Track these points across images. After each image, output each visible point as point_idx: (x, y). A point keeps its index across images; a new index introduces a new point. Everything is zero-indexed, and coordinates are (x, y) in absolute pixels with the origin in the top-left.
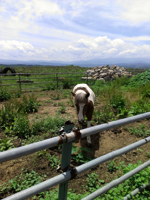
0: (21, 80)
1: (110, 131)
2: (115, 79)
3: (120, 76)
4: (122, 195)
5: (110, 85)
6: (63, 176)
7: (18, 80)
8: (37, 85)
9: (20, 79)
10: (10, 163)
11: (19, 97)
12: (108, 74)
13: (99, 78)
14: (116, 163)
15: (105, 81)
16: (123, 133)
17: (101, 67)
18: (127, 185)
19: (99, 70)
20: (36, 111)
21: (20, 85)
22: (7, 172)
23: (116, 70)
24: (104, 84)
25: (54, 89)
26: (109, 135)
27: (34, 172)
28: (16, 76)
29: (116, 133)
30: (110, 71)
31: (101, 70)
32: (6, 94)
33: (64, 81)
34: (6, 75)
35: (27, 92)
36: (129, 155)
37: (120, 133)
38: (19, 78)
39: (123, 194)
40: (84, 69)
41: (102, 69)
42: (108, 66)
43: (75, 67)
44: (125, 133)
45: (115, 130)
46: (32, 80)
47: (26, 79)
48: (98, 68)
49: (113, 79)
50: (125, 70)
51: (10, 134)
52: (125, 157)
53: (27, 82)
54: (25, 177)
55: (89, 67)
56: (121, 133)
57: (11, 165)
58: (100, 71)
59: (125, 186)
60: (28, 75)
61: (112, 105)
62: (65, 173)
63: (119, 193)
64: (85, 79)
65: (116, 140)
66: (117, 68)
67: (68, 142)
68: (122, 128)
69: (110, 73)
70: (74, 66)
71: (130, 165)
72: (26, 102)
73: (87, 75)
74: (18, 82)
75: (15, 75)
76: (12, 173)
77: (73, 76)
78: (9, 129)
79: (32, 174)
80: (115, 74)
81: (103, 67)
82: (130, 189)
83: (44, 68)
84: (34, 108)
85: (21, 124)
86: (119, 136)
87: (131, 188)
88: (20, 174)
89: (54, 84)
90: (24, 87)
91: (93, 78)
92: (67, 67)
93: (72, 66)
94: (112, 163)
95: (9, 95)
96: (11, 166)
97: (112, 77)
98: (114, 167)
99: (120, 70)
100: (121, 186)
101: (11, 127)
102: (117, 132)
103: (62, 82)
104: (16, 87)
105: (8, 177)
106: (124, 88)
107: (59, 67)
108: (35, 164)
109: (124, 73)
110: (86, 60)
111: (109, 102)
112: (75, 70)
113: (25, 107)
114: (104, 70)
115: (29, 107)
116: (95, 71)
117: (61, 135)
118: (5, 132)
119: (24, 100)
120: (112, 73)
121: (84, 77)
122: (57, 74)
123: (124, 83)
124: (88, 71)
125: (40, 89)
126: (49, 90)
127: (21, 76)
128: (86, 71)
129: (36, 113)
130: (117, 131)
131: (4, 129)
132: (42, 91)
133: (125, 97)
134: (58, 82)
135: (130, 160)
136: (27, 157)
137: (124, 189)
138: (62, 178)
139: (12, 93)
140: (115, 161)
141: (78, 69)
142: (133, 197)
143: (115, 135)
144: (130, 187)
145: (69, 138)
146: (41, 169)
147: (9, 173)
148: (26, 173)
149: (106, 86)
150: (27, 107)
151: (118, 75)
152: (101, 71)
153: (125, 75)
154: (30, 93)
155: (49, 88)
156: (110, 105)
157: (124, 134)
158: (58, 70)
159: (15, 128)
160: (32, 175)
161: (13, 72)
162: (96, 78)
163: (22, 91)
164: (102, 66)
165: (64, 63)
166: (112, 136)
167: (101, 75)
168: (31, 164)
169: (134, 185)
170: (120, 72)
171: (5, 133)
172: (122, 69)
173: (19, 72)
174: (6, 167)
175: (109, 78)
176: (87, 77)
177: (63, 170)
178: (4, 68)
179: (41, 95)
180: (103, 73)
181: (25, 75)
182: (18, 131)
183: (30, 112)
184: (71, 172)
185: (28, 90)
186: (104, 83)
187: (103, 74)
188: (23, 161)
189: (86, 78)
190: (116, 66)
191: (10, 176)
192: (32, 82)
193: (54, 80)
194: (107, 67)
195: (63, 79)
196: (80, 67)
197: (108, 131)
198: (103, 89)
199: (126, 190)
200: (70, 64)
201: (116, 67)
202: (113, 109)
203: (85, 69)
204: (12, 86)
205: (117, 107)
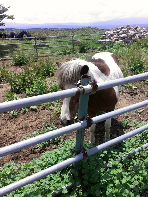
0: (37, 44)
1: (126, 93)
2: (135, 41)
3: (140, 37)
5: (130, 48)
6: (80, 124)
8: (53, 49)
10: (33, 118)
11: (36, 61)
12: (128, 35)
13: (117, 40)
15: (125, 44)
16: (139, 95)
17: (120, 27)
20: (53, 75)
21: (36, 49)
22: (30, 126)
23: (137, 30)
24: (123, 47)
25: (70, 54)
26: (125, 97)
27: (54, 126)
28: (33, 40)
29: (131, 95)
30: (131, 32)
31: (121, 30)
32: (24, 58)
33: (81, 44)
34: (22, 40)
36: (143, 114)
37: (136, 95)
38: (35, 42)
40: (102, 31)
41: (122, 29)
43: (92, 29)
44: (141, 95)
45: (131, 93)
46: (47, 44)
47: (42, 43)
48: (117, 29)
49: (133, 41)
50: (146, 30)
51: (31, 95)
53: (43, 46)
54: (46, 130)
55: (107, 28)
57: (33, 120)
58: (120, 32)
60: (44, 39)
61: (130, 68)
62: (82, 122)
64: (103, 42)
65: (131, 102)
68: (138, 91)
69: (130, 34)
70: (91, 27)
71: (143, 122)
72: (43, 66)
73: (105, 37)
74: (34, 46)
75: (31, 39)
76: (34, 126)
78: (29, 90)
80: (136, 35)
81: (123, 27)
82: (142, 143)
83: (60, 31)
84: (51, 72)
85: (40, 86)
86: (134, 98)
88: (42, 127)
89: (70, 48)
90: (41, 52)
91: (111, 40)
92: (83, 29)
93: (89, 27)
94: (125, 121)
95: (27, 59)
96: (33, 121)
97: (133, 38)
98: (128, 125)
99: (142, 31)
100: (133, 140)
101: (31, 89)
102: (133, 94)
103: (79, 45)
104: (32, 51)
105: (31, 130)
107: (75, 29)
108: (54, 120)
109: (145, 35)
112: (92, 32)
113: (43, 71)
114: (124, 31)
115: (46, 71)
116: (114, 32)
118: (26, 93)
119: (41, 64)
120: (132, 34)
121: (102, 39)
122: (73, 37)
123: (145, 45)
124: (106, 33)
125: (56, 54)
126: (65, 54)
127: (36, 40)
129: (53, 77)
131: (25, 90)
132: (58, 55)
133: (144, 59)
134: (73, 46)
135: (143, 119)
136: (47, 115)
137: (136, 143)
139: (30, 58)
140: (129, 120)
141: (96, 31)
143: (131, 97)
144: (142, 141)
146: (59, 124)
147: (32, 127)
148: (46, 127)
149: (125, 49)
154: (47, 58)
155: (65, 52)
156: (128, 67)
158: (74, 32)
159: (35, 89)
161: (29, 35)
162: (115, 41)
163: (39, 55)
165: (80, 25)
166: (128, 98)
167: (121, 37)
168: (51, 120)
170: (141, 33)
172: (144, 30)
173: (34, 36)
174: (29, 122)
175: (129, 40)
176: (105, 39)
178: (20, 32)
179: (57, 59)
180: (122, 34)
181: (41, 39)
182: (38, 92)
183: (47, 76)
185: (44, 55)
186: (123, 45)
187: (122, 36)
188: (44, 117)
190: (137, 26)
192: (48, 46)
193: (70, 44)
194: (127, 27)
195: (79, 42)
196: (97, 29)
197: (124, 94)
198: (122, 52)
200: (87, 25)
201: (137, 28)
202: (130, 73)
203: (103, 31)
204: (29, 51)
205: (135, 70)
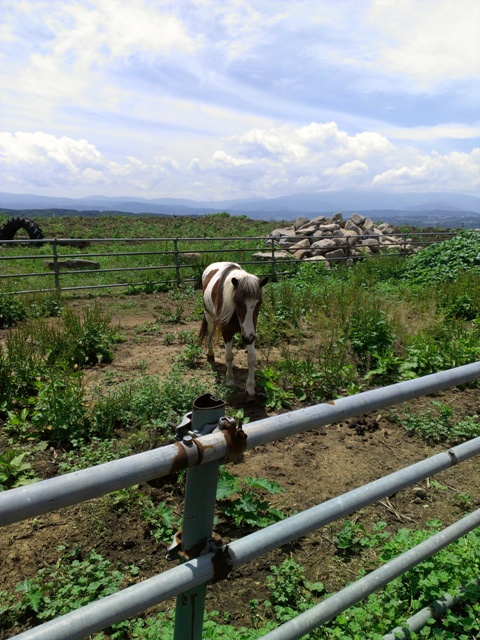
0: (59, 260)
1: (345, 425)
2: (361, 260)
3: (374, 250)
4: (379, 631)
5: (346, 279)
6: (188, 569)
7: (51, 261)
8: (111, 275)
9: (56, 258)
10: (23, 526)
11: (53, 314)
12: (338, 243)
13: (309, 255)
14: (361, 527)
15: (331, 266)
16: (383, 430)
17: (316, 220)
18: (393, 597)
19: (311, 229)
20: (107, 360)
21: (57, 275)
22: (12, 556)
23: (363, 229)
24: (325, 275)
25: (166, 291)
26: (342, 439)
27: (100, 557)
28: (45, 248)
29: (361, 432)
30: (347, 233)
31: (318, 229)
32: (11, 304)
33: (200, 263)
34: (11, 245)
35: (79, 298)
36: (400, 500)
37: (374, 431)
38: (55, 253)
39: (380, 625)
40: (263, 227)
41: (321, 226)
42: (338, 216)
43: (235, 219)
44: (390, 432)
45: (360, 423)
46: (94, 260)
47: (77, 256)
48: (306, 224)
49: (355, 260)
50: (391, 230)
51: (24, 433)
52: (390, 508)
53: (81, 265)
54: (71, 572)
55: (278, 219)
56: (378, 432)
57: (25, 533)
58: (314, 232)
59: (387, 600)
60: (82, 245)
61: (349, 342)
62: (194, 562)
63: (368, 624)
64: (266, 258)
65: (361, 455)
66: (368, 225)
67: (203, 462)
68: (379, 416)
69: (344, 239)
70: (232, 216)
71: (404, 531)
72: (76, 332)
73: (273, 244)
74: (51, 265)
75: (40, 245)
76: (27, 559)
77: (227, 248)
78: (19, 417)
79: (93, 562)
80: (361, 243)
81: (323, 220)
82: (406, 610)
83: (135, 223)
84: (100, 350)
85: (59, 402)
86: (370, 441)
87: (406, 606)
88: (54, 563)
89: (167, 273)
90: (70, 283)
91: (290, 255)
92: (207, 218)
93: (225, 215)
94: (348, 528)
95: (21, 307)
96: (24, 538)
97: (353, 251)
98: (356, 540)
99: (377, 231)
100: (375, 601)
101: (25, 412)
102: (364, 429)
103: (193, 267)
104: (43, 281)
105: (13, 573)
106: (389, 288)
107: (182, 219)
108: (102, 530)
109: (387, 242)
110: (268, 198)
111: (341, 332)
112: (235, 230)
113: (73, 347)
114: (326, 230)
115: (84, 348)
116: (297, 233)
117: (182, 439)
118: (8, 428)
119: (67, 325)
120: (350, 241)
121: (263, 251)
122: (175, 241)
123: (389, 270)
124: (275, 233)
125: (121, 290)
126: (149, 291)
127: (58, 247)
128: (270, 231)
129: (108, 368)
130: (365, 423)
132: (126, 294)
133: (390, 317)
134: (178, 268)
135: (403, 516)
136: (77, 510)
137: (386, 610)
138: (185, 579)
139: (31, 302)
140: (358, 521)
141: (244, 225)
142: (414, 636)
143: (360, 438)
144: (404, 603)
145: (206, 450)
146: (119, 548)
147: (16, 560)
148: (71, 560)
149: (333, 283)
150: (79, 347)
151: (371, 247)
152: (318, 234)
153: (390, 247)
154: (88, 303)
155: (152, 284)
156: (345, 341)
157: (386, 434)
158: (179, 227)
159: (40, 414)
160: (92, 567)
161: (35, 233)
162: (302, 256)
163: (63, 294)
164: (321, 218)
165: (198, 207)
166: (350, 441)
167: (317, 247)
168: (91, 531)
169: (416, 597)
170: (377, 237)
171: (6, 431)
172: (382, 228)
173: (53, 235)
174: (7, 542)
175: (342, 254)
176: (273, 251)
177: (187, 552)
178: (5, 222)
179: (125, 308)
180: (322, 239)
181: (73, 244)
182: (49, 423)
183: (88, 363)
184: (213, 559)
185: (82, 293)
186: (326, 271)
187: (322, 243)
188: (65, 520)
189: (270, 255)
190: (363, 217)
191: (20, 568)
192: (97, 266)
193: (166, 261)
194: (334, 219)
195: (195, 259)
196: (249, 221)
197: (338, 426)
198: (322, 291)
199: (391, 614)
200: (220, 208)
201: (363, 222)
202: (353, 356)
203: (266, 226)
204: (31, 280)
205: (365, 348)
